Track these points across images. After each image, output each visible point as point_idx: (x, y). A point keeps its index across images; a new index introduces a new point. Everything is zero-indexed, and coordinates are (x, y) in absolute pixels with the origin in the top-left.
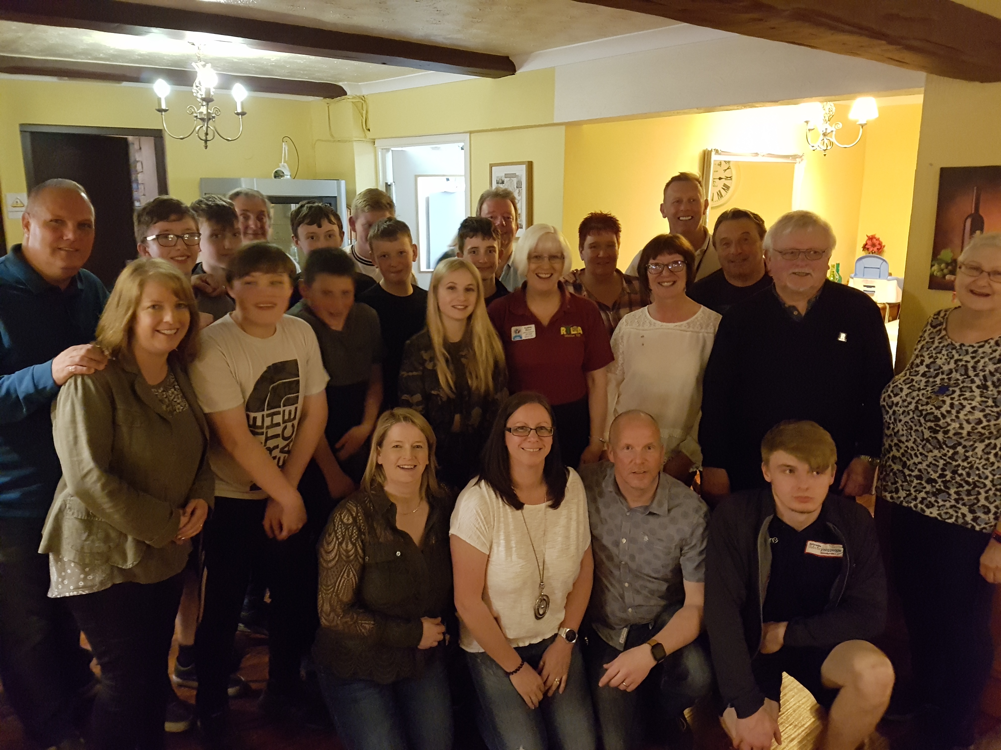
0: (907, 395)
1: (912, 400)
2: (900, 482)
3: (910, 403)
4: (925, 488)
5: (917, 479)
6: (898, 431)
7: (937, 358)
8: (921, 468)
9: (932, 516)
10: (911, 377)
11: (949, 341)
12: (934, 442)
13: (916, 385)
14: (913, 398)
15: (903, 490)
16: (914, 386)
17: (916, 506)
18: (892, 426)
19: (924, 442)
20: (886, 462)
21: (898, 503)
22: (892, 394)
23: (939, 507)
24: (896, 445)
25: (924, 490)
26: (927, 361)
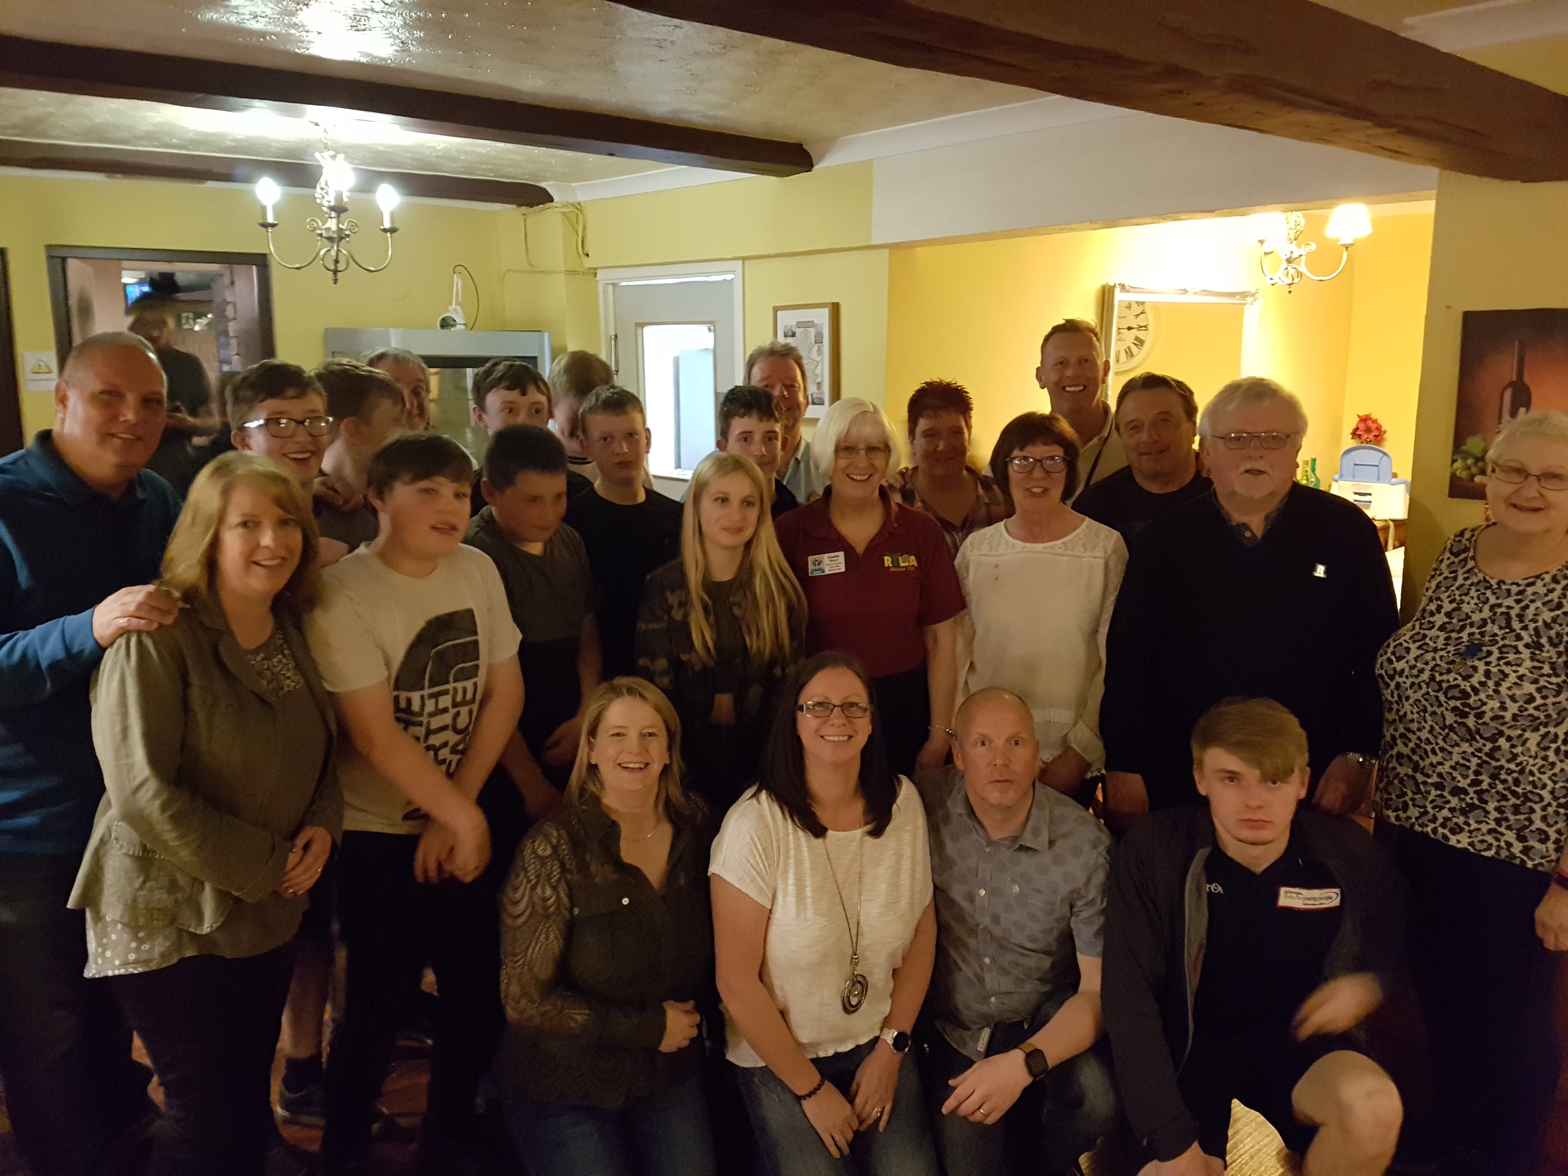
0: (1416, 659)
1: (1424, 666)
2: (1410, 794)
3: (1421, 671)
4: (1449, 802)
5: (1436, 790)
6: (1405, 714)
7: (1462, 602)
8: (1442, 771)
9: (1459, 846)
10: (1422, 632)
11: (1481, 576)
12: (1462, 731)
13: (1431, 643)
14: (1427, 663)
15: (1414, 805)
16: (1428, 644)
17: (1435, 831)
18: (1395, 706)
19: (1447, 731)
20: (1388, 763)
21: (1408, 826)
22: (1393, 658)
23: (1470, 832)
24: (1402, 736)
25: (1447, 806)
26: (1448, 607)
